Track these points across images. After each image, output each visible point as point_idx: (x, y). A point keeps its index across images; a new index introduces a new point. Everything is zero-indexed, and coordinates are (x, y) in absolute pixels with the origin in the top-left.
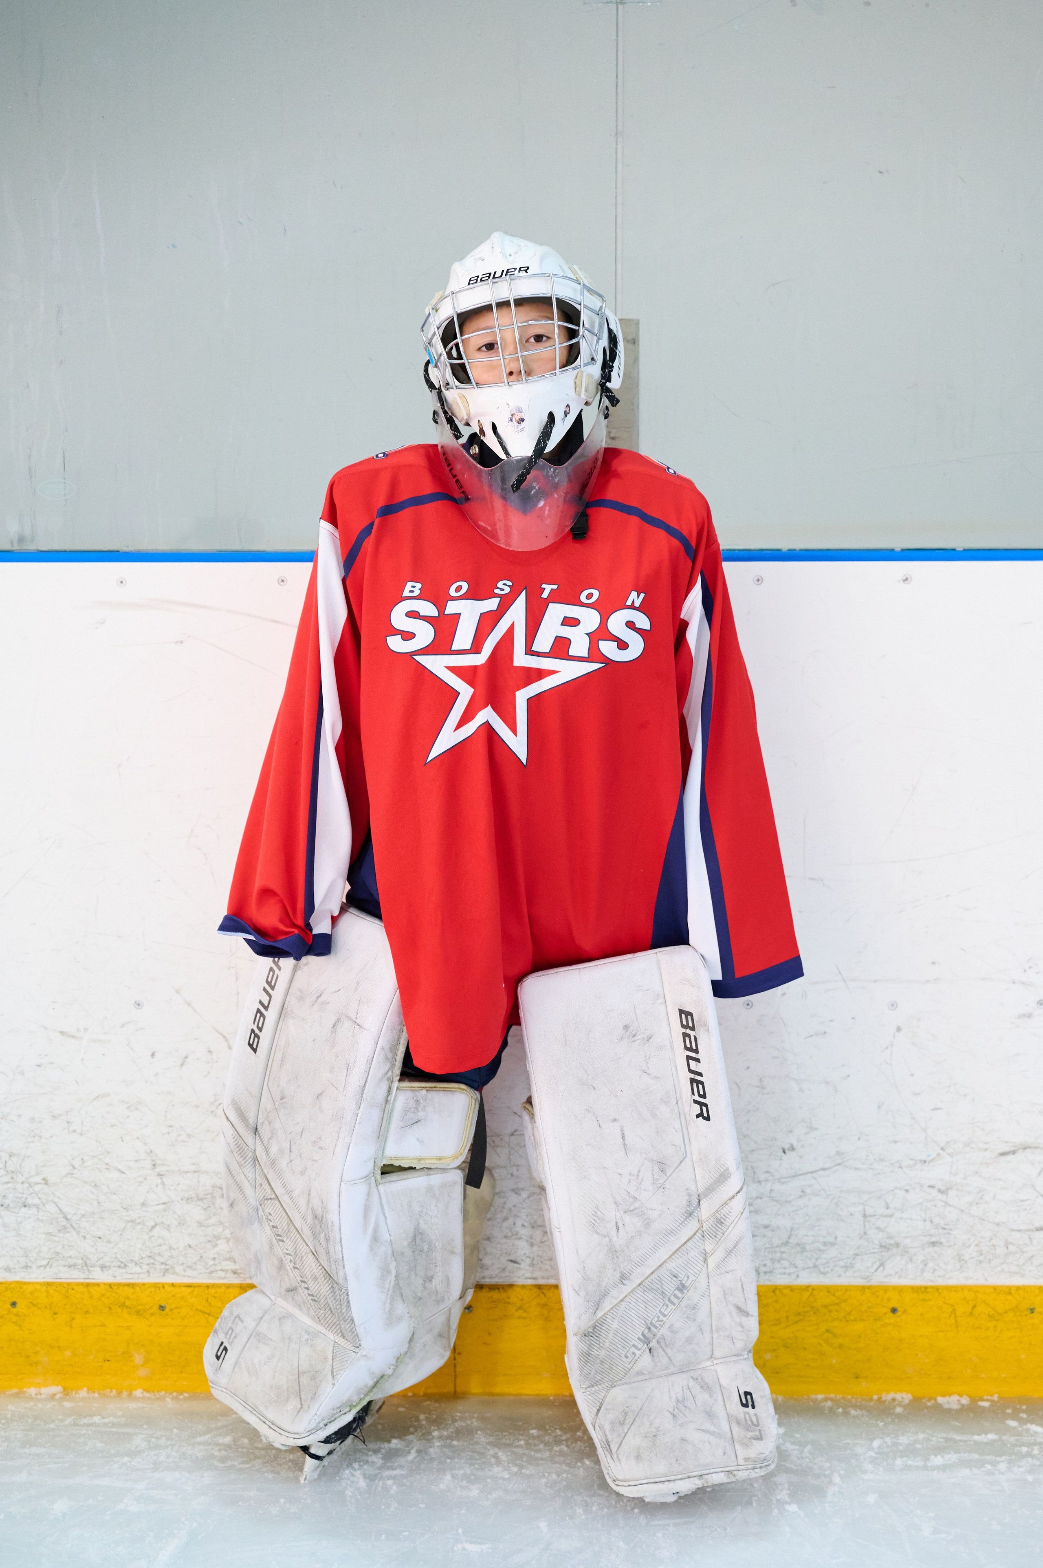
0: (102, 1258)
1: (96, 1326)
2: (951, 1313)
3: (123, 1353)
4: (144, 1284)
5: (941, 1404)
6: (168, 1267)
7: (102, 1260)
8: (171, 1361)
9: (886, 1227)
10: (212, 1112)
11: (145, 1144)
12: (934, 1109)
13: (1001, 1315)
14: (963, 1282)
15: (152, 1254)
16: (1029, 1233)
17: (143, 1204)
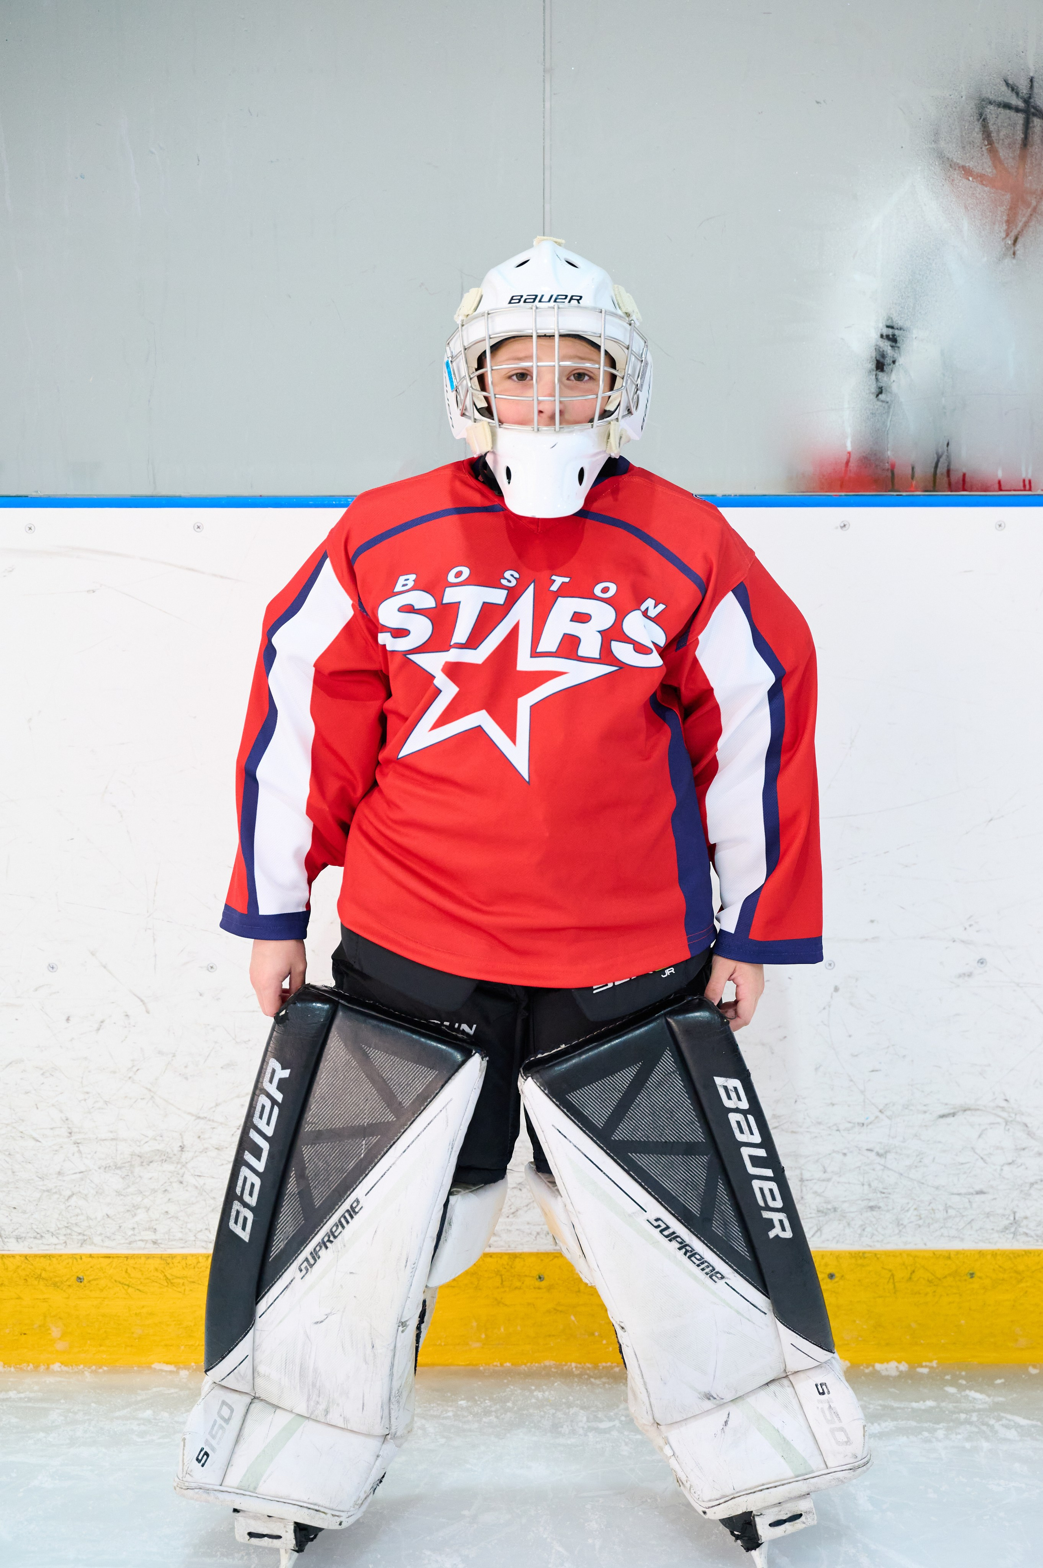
0: (17, 1229)
1: (12, 1299)
2: (890, 1278)
3: (40, 1326)
4: (61, 1256)
5: (879, 1372)
6: (85, 1238)
7: (17, 1231)
8: (90, 1334)
9: (823, 1192)
10: (130, 1078)
11: (61, 1111)
12: (873, 1071)
13: (940, 1279)
14: (901, 1247)
15: (69, 1224)
16: (969, 1196)
17: (59, 1173)
